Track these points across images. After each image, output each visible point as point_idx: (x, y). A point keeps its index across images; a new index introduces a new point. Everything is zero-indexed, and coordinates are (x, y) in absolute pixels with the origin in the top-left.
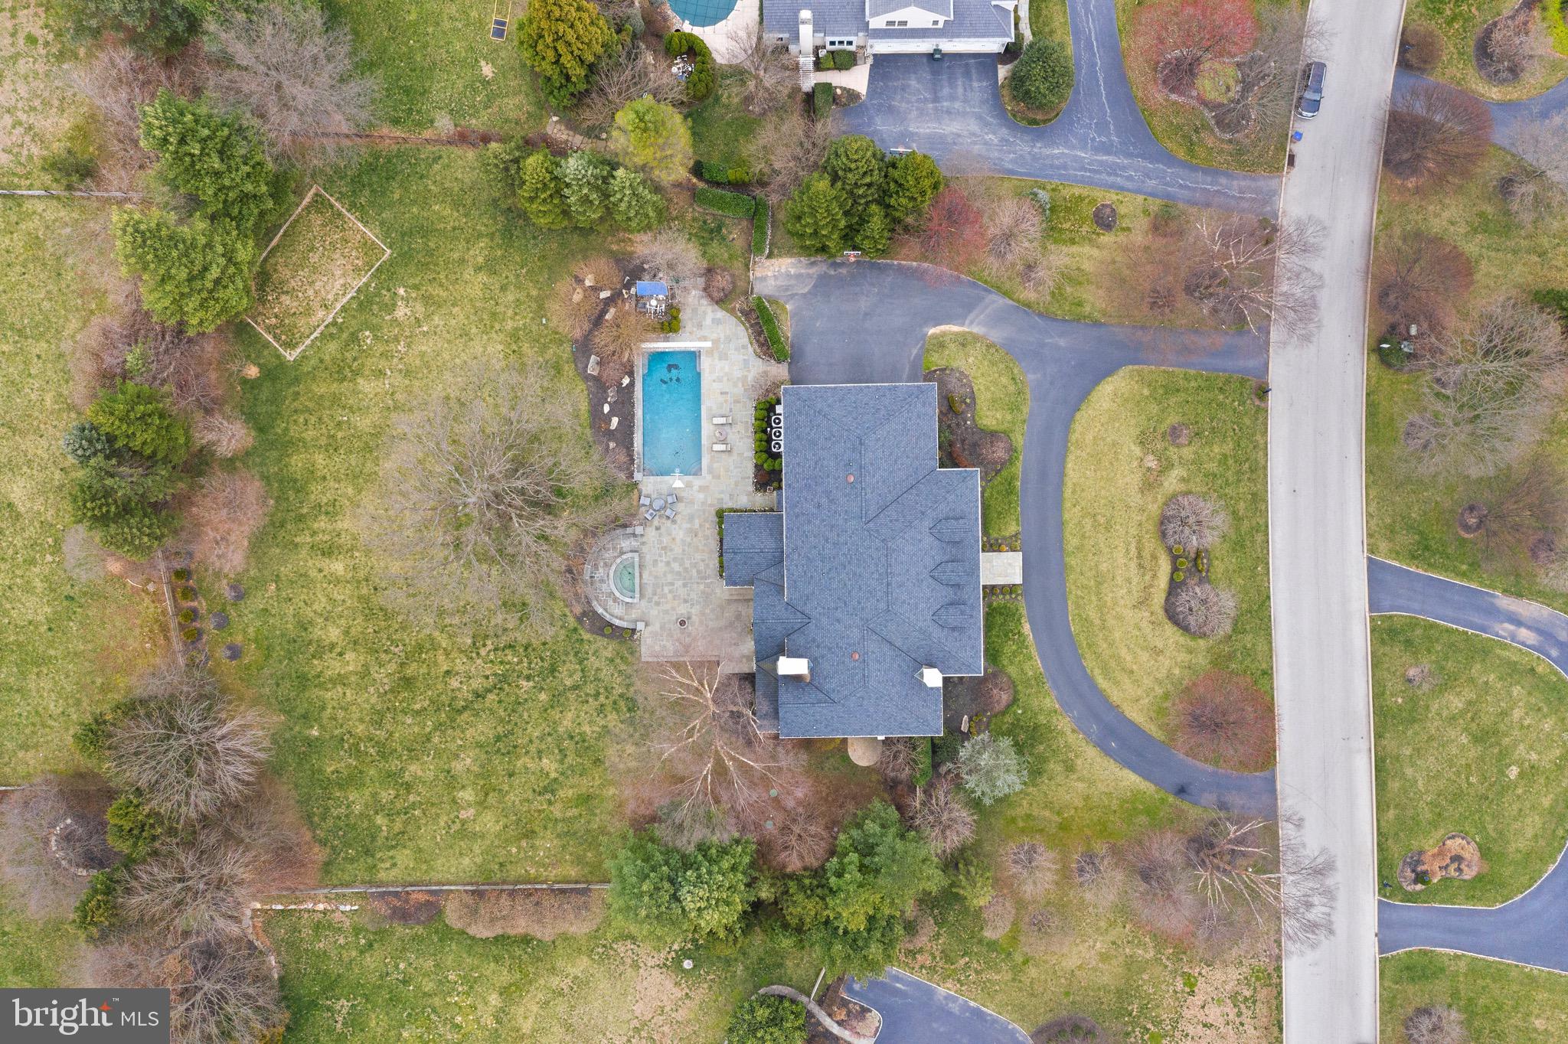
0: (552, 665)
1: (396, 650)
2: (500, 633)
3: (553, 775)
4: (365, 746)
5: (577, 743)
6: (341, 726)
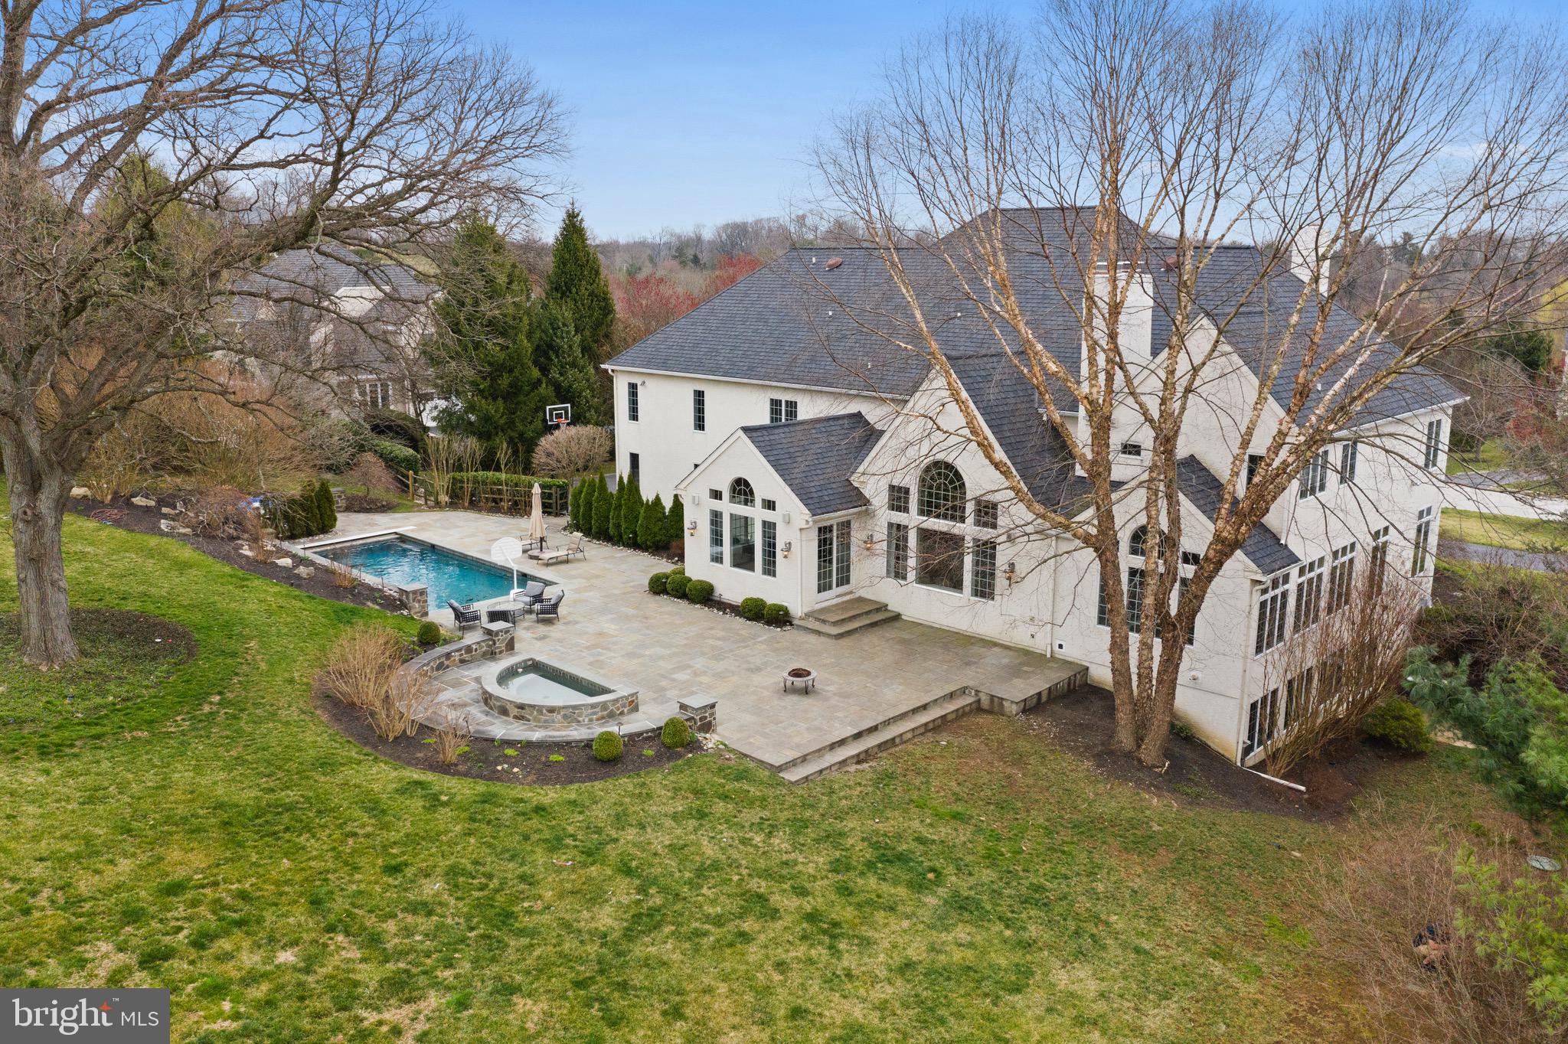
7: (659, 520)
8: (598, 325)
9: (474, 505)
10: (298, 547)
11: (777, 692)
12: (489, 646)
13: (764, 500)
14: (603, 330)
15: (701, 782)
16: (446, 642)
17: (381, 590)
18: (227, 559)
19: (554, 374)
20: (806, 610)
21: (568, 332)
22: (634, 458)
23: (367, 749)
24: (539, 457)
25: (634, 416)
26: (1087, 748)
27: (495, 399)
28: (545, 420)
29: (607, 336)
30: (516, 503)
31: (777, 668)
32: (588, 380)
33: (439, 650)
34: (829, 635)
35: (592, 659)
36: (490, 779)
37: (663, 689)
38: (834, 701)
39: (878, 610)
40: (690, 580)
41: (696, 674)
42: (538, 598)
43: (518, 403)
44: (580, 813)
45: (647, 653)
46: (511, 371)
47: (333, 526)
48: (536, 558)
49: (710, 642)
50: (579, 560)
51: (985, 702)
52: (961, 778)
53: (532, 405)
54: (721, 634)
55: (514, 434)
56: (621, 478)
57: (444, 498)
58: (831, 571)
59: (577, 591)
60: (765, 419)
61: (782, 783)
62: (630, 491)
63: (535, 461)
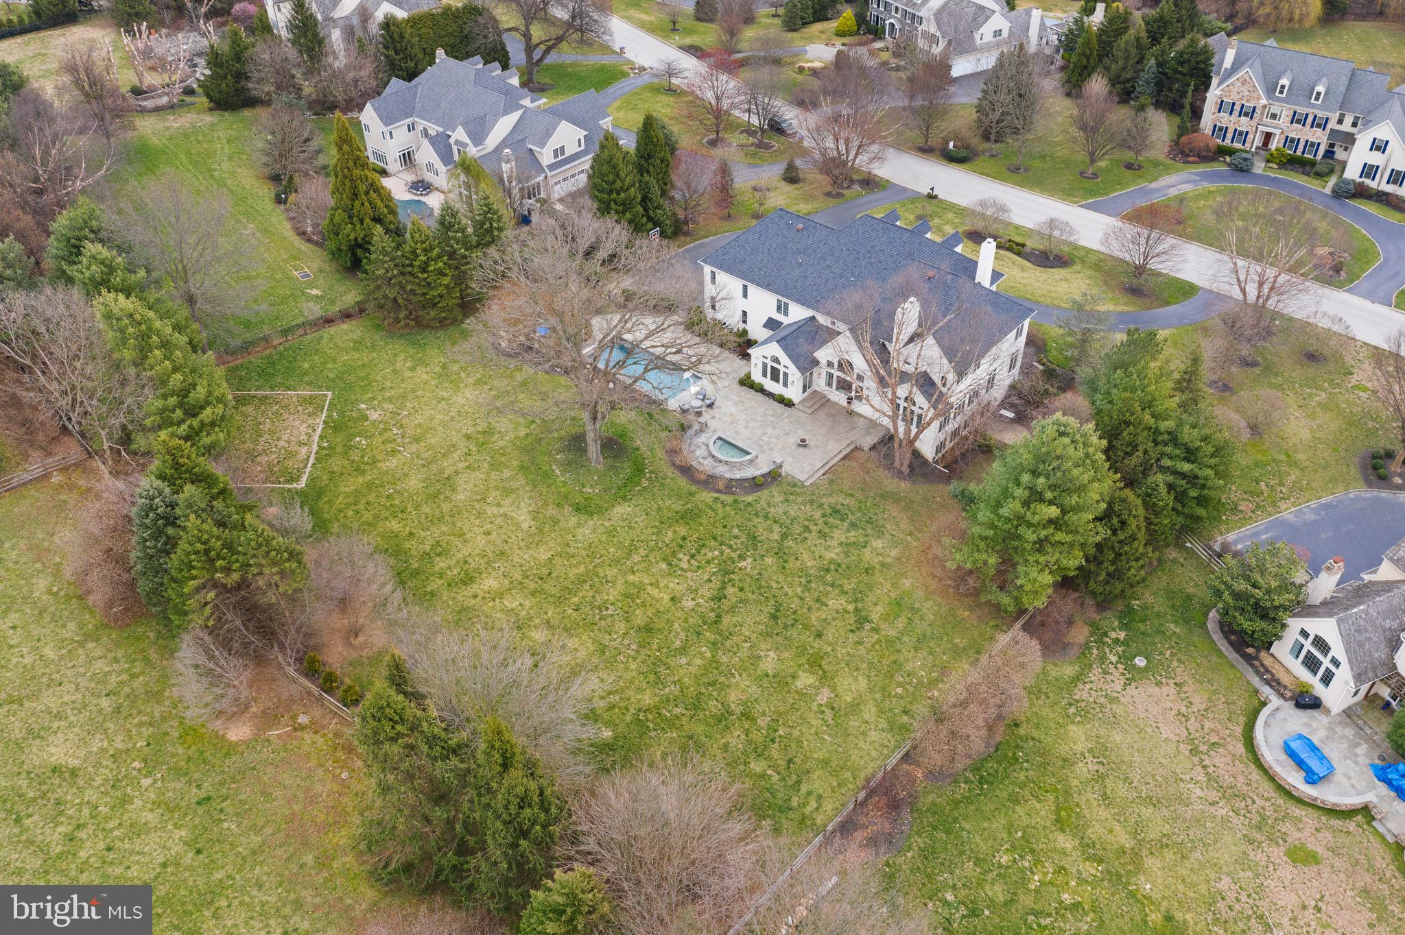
0: (749, 535)
1: (610, 612)
2: (681, 542)
3: (851, 607)
4: (669, 711)
5: (837, 571)
6: (627, 709)
11: (796, 446)
13: (784, 365)
15: (785, 489)
20: (799, 401)
22: (713, 298)
25: (714, 283)
26: (887, 465)
31: (794, 434)
34: (807, 413)
35: (734, 430)
36: (733, 493)
37: (762, 446)
38: (814, 450)
39: (822, 398)
40: (756, 382)
41: (770, 437)
44: (759, 503)
49: (769, 418)
51: (858, 447)
52: (852, 479)
54: (771, 413)
58: (806, 387)
61: (805, 487)
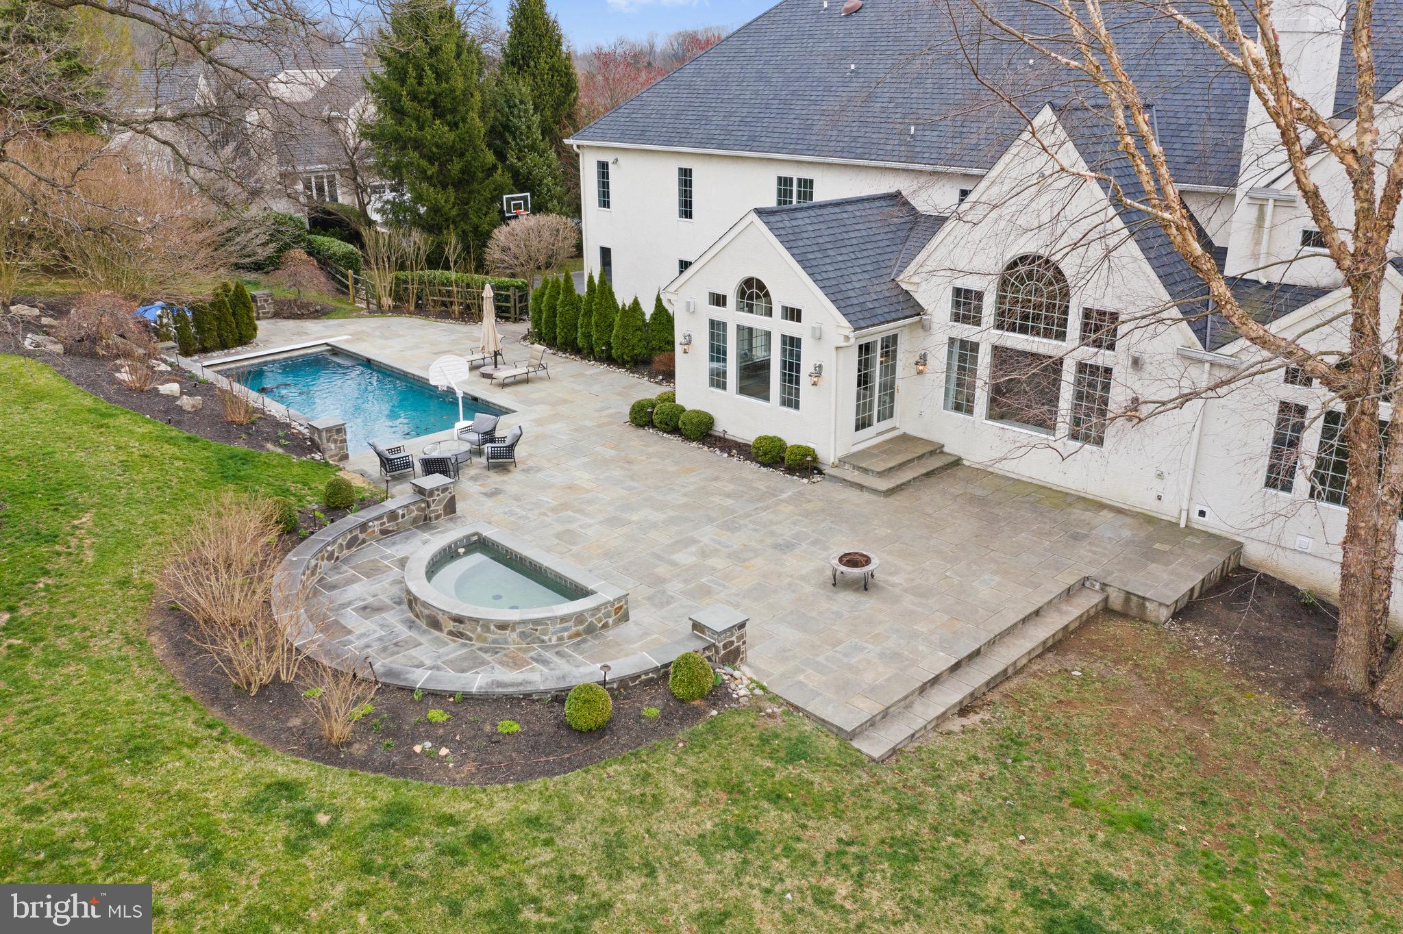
7: (639, 329)
8: (559, 103)
9: (421, 309)
10: (195, 365)
11: (823, 585)
12: (423, 510)
13: (785, 309)
14: (564, 111)
15: (737, 768)
16: (364, 504)
17: (288, 426)
18: (92, 386)
19: (512, 159)
20: (840, 454)
21: (526, 111)
22: (606, 253)
23: (215, 713)
24: (493, 253)
25: (605, 202)
26: (1289, 683)
27: (444, 187)
28: (501, 212)
29: (570, 116)
30: (468, 307)
31: (815, 543)
32: (549, 166)
33: (353, 519)
34: (874, 491)
35: (559, 528)
36: (403, 773)
37: (661, 580)
38: (908, 601)
39: (932, 453)
40: (683, 410)
41: (704, 554)
42: (489, 436)
43: (471, 192)
44: (548, 843)
45: (635, 518)
46: (462, 155)
47: (253, 336)
48: (490, 376)
49: (717, 499)
50: (541, 379)
51: (1116, 601)
52: (1125, 744)
53: (487, 194)
54: (730, 487)
55: (468, 228)
56: (591, 278)
57: (387, 301)
58: (871, 403)
59: (539, 422)
60: (771, 201)
61: (859, 762)
62: (602, 293)
63: (487, 257)
